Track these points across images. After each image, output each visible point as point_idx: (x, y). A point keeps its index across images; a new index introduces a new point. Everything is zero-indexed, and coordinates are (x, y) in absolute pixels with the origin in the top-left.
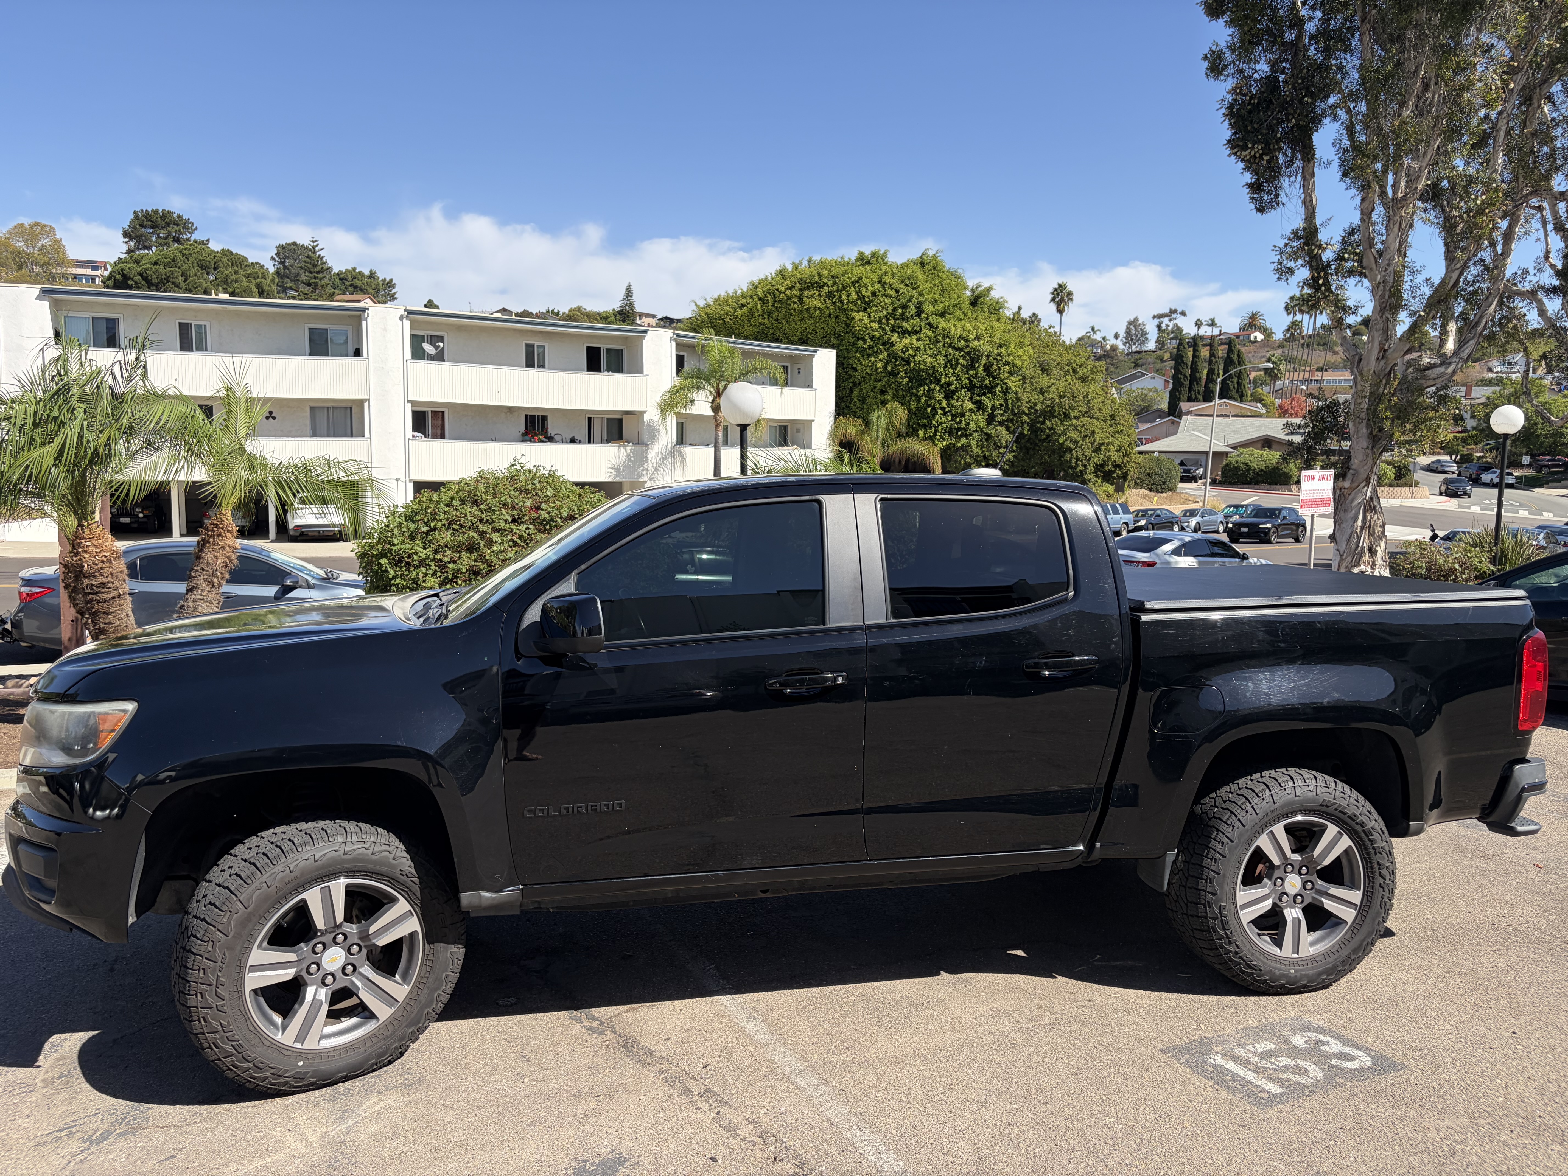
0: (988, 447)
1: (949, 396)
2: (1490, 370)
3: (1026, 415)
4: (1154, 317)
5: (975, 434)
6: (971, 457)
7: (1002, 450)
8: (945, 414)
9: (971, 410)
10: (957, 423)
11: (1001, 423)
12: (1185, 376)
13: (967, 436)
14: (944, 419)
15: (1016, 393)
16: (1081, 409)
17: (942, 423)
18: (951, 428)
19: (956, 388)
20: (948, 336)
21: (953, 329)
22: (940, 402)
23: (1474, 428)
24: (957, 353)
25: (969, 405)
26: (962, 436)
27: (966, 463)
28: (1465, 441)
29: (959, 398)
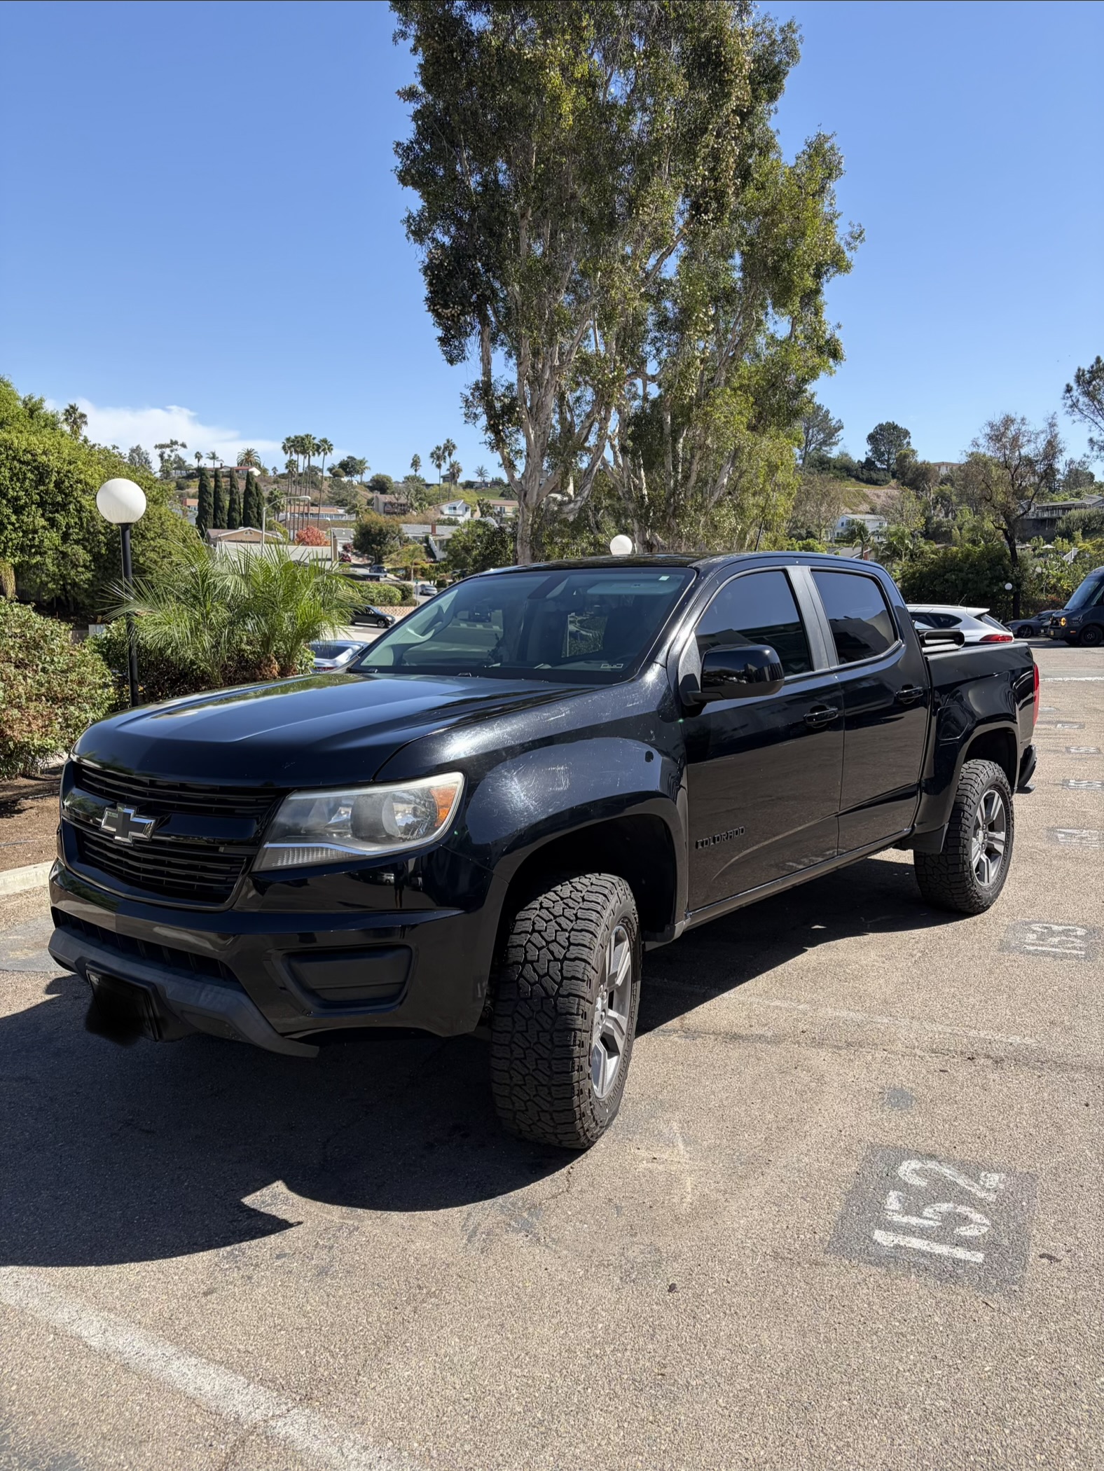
0: (65, 566)
1: (18, 511)
2: (442, 513)
3: (103, 534)
4: (156, 447)
5: (50, 552)
6: (48, 575)
7: (80, 569)
8: (15, 530)
9: (44, 527)
10: (30, 540)
11: (77, 542)
12: (209, 504)
13: (42, 554)
14: (14, 536)
15: (90, 512)
16: (156, 530)
17: (11, 539)
18: (22, 545)
19: (26, 503)
20: (10, 448)
21: (16, 441)
22: (8, 517)
23: (444, 559)
24: (24, 468)
25: (42, 522)
26: (36, 553)
27: (41, 582)
28: (437, 569)
29: (29, 514)
